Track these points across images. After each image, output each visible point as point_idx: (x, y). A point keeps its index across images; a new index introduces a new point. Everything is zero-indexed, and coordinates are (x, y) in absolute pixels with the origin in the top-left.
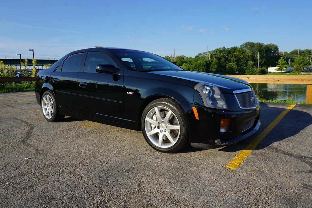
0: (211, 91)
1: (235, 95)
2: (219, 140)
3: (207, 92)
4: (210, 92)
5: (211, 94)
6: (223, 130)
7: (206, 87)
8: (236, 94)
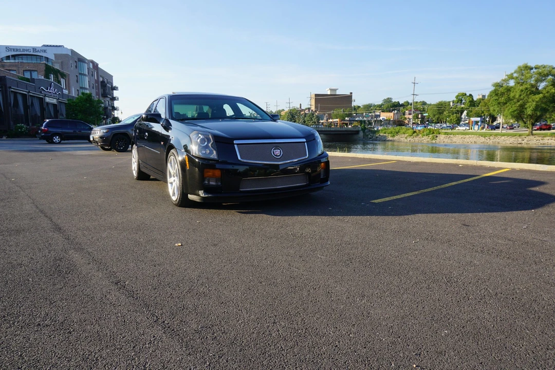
0: (206, 140)
1: (235, 146)
2: (202, 191)
3: (199, 140)
4: (203, 141)
5: (206, 143)
6: (212, 183)
7: (200, 135)
8: (237, 144)
